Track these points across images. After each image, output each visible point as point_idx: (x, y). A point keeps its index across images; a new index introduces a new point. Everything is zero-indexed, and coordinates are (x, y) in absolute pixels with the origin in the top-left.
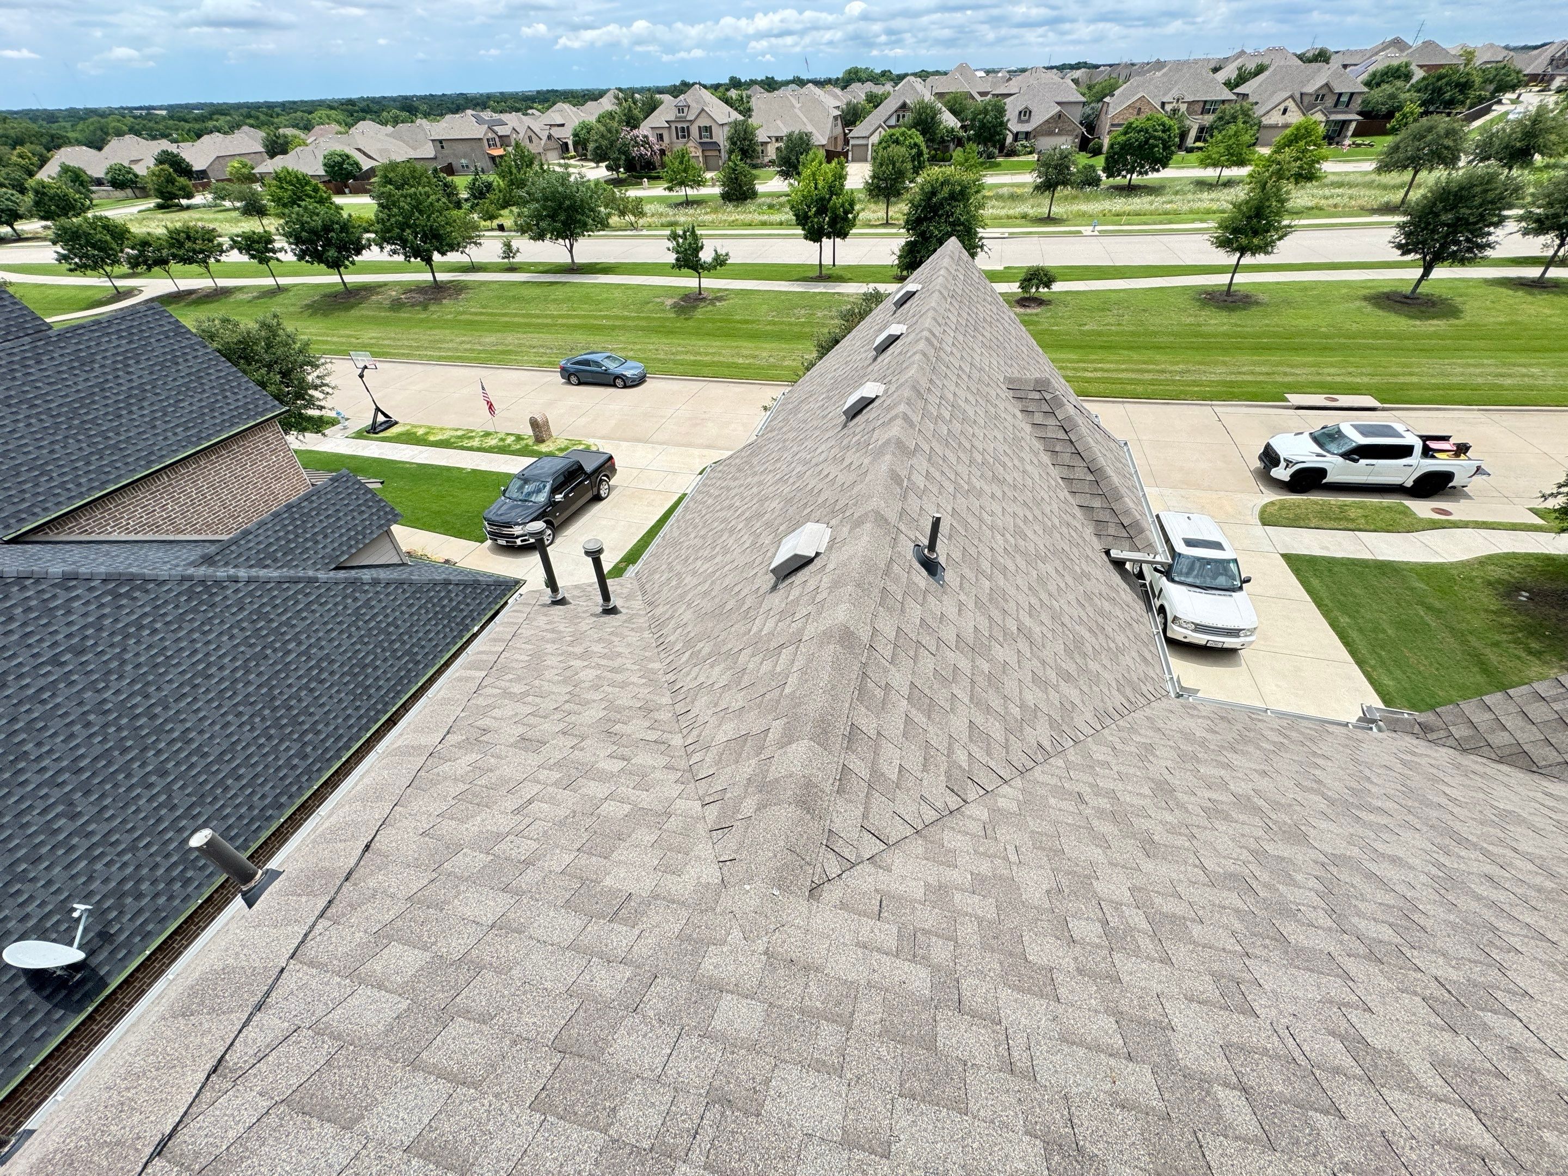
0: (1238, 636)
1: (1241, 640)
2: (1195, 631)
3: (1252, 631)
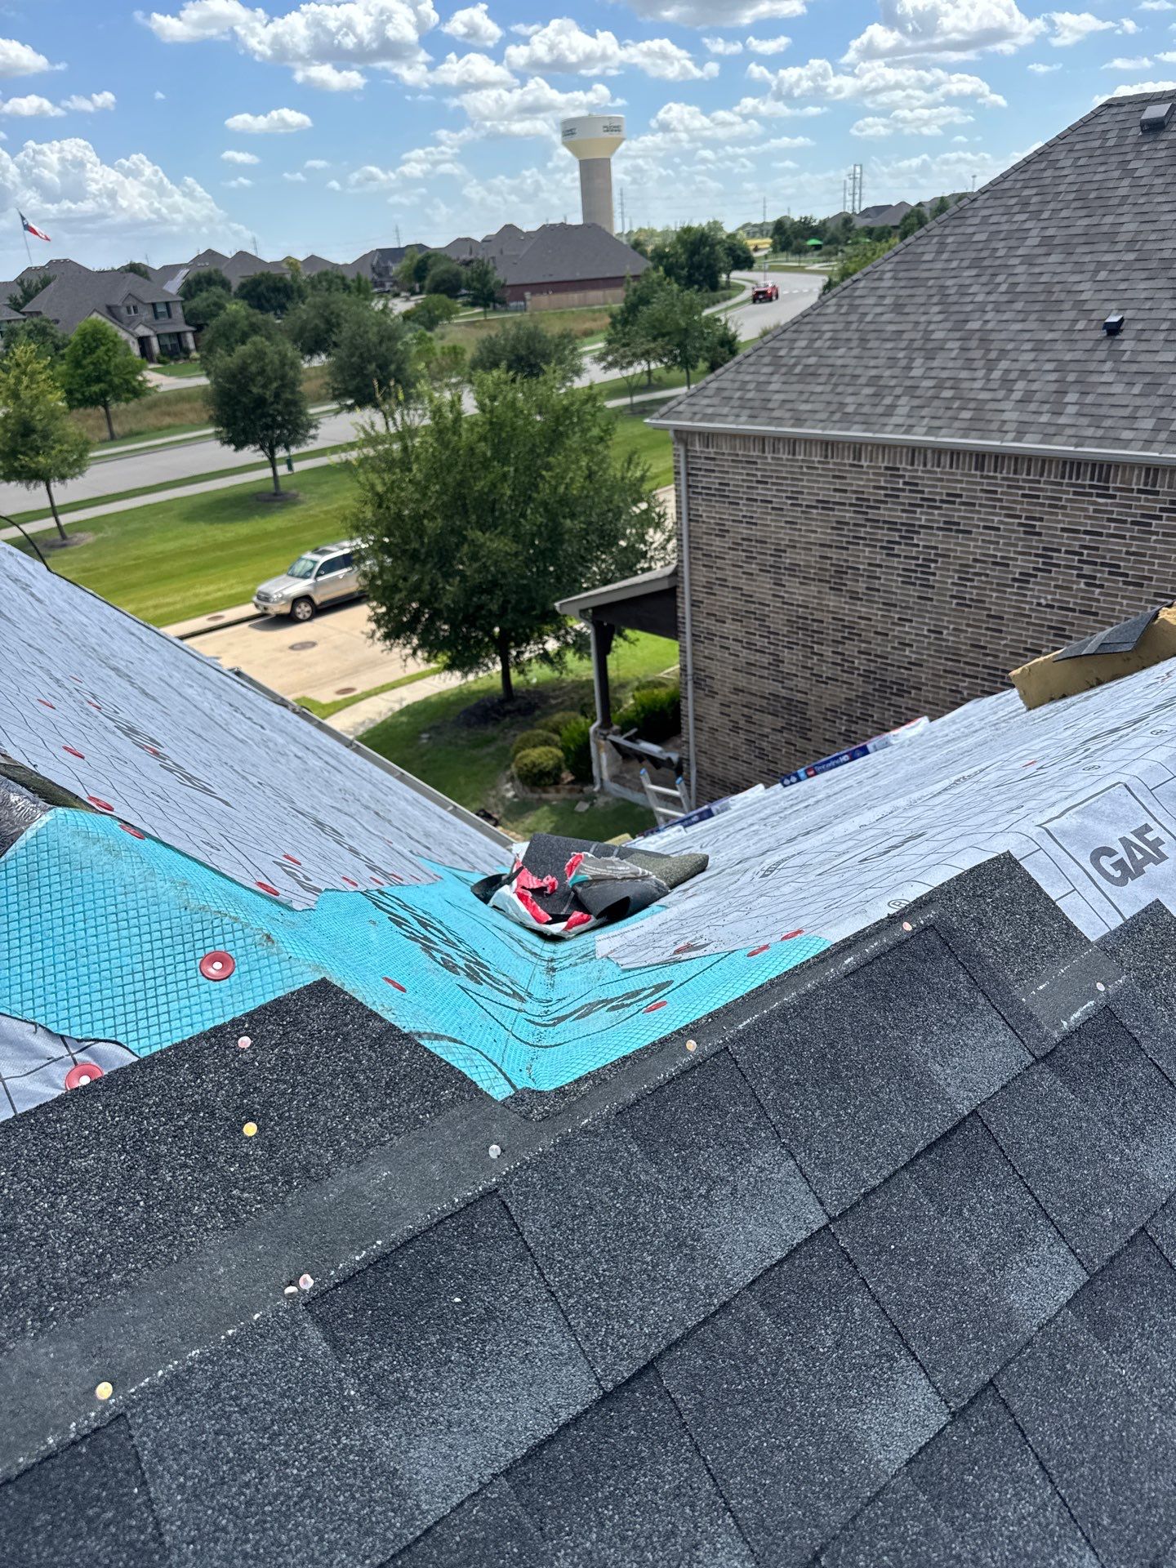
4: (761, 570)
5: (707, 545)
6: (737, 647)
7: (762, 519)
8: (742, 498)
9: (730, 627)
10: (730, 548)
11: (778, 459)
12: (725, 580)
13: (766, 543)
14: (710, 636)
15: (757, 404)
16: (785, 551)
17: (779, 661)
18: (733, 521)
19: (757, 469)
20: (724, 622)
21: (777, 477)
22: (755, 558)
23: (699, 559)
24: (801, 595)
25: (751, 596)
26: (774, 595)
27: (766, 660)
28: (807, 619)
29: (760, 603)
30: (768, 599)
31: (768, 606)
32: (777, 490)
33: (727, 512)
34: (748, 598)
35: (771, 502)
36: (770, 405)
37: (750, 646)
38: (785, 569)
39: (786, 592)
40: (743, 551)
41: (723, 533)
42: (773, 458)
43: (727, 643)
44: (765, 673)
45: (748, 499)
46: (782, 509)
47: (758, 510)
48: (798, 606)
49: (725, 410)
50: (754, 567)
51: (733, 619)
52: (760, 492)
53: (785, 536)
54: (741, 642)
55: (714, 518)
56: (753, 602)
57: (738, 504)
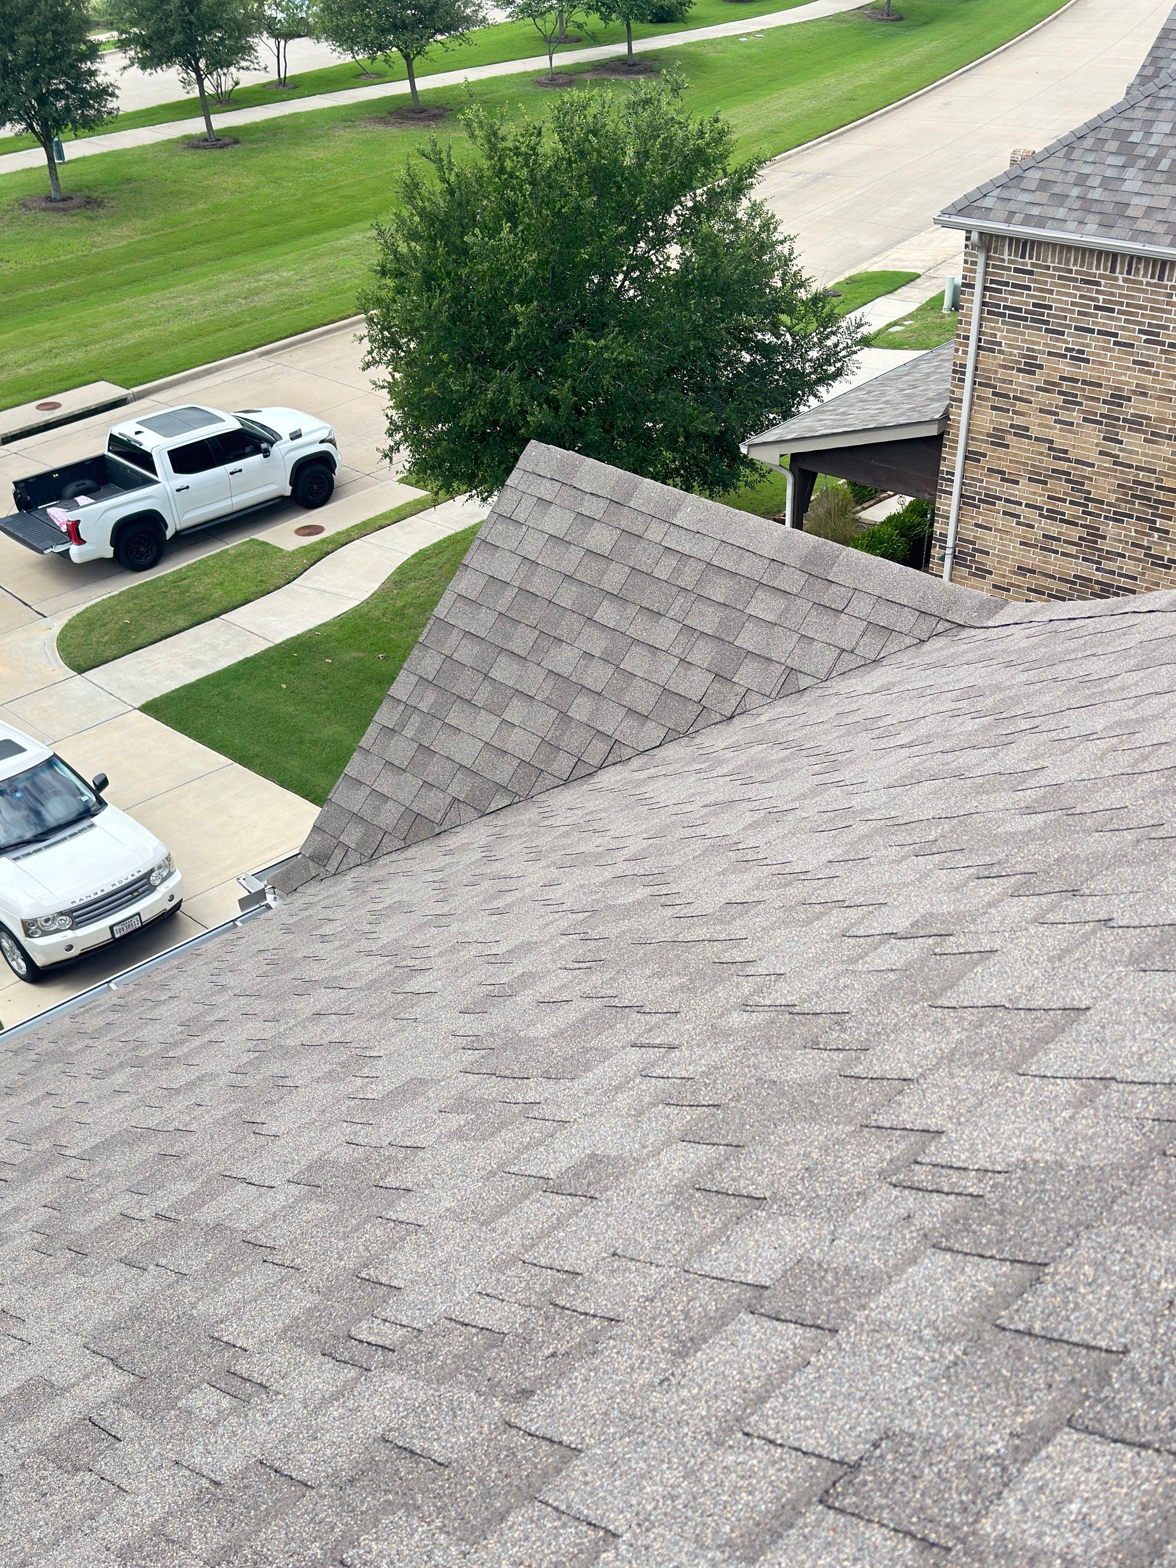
0: (152, 889)
1: (162, 891)
2: (75, 926)
3: (167, 865)
4: (1085, 420)
5: (1004, 381)
6: (1033, 515)
7: (1098, 355)
8: (1069, 327)
9: (1024, 490)
10: (1038, 388)
11: (1134, 282)
12: (1027, 429)
13: (1100, 385)
14: (990, 499)
15: (1109, 208)
16: (1129, 399)
17: (1095, 535)
18: (1050, 354)
19: (1098, 292)
20: (1017, 483)
21: (1128, 305)
22: (1080, 404)
23: (987, 399)
24: (1145, 455)
25: (1066, 452)
26: (1101, 453)
27: (1075, 534)
28: (1151, 485)
29: (1077, 462)
30: (1093, 457)
31: (1092, 465)
32: (1126, 321)
33: (1041, 341)
34: (1061, 454)
35: (1116, 335)
36: (1130, 212)
37: (1052, 515)
38: (1125, 420)
39: (1121, 450)
40: (1060, 393)
41: (1031, 367)
42: (1125, 280)
43: (1017, 509)
44: (1073, 550)
45: (1077, 328)
46: (1132, 346)
47: (1092, 344)
48: (1138, 468)
49: (1061, 213)
50: (1075, 416)
51: (1030, 479)
52: (1101, 321)
53: (1130, 379)
54: (1041, 509)
55: (1018, 348)
56: (1069, 460)
57: (1062, 333)
